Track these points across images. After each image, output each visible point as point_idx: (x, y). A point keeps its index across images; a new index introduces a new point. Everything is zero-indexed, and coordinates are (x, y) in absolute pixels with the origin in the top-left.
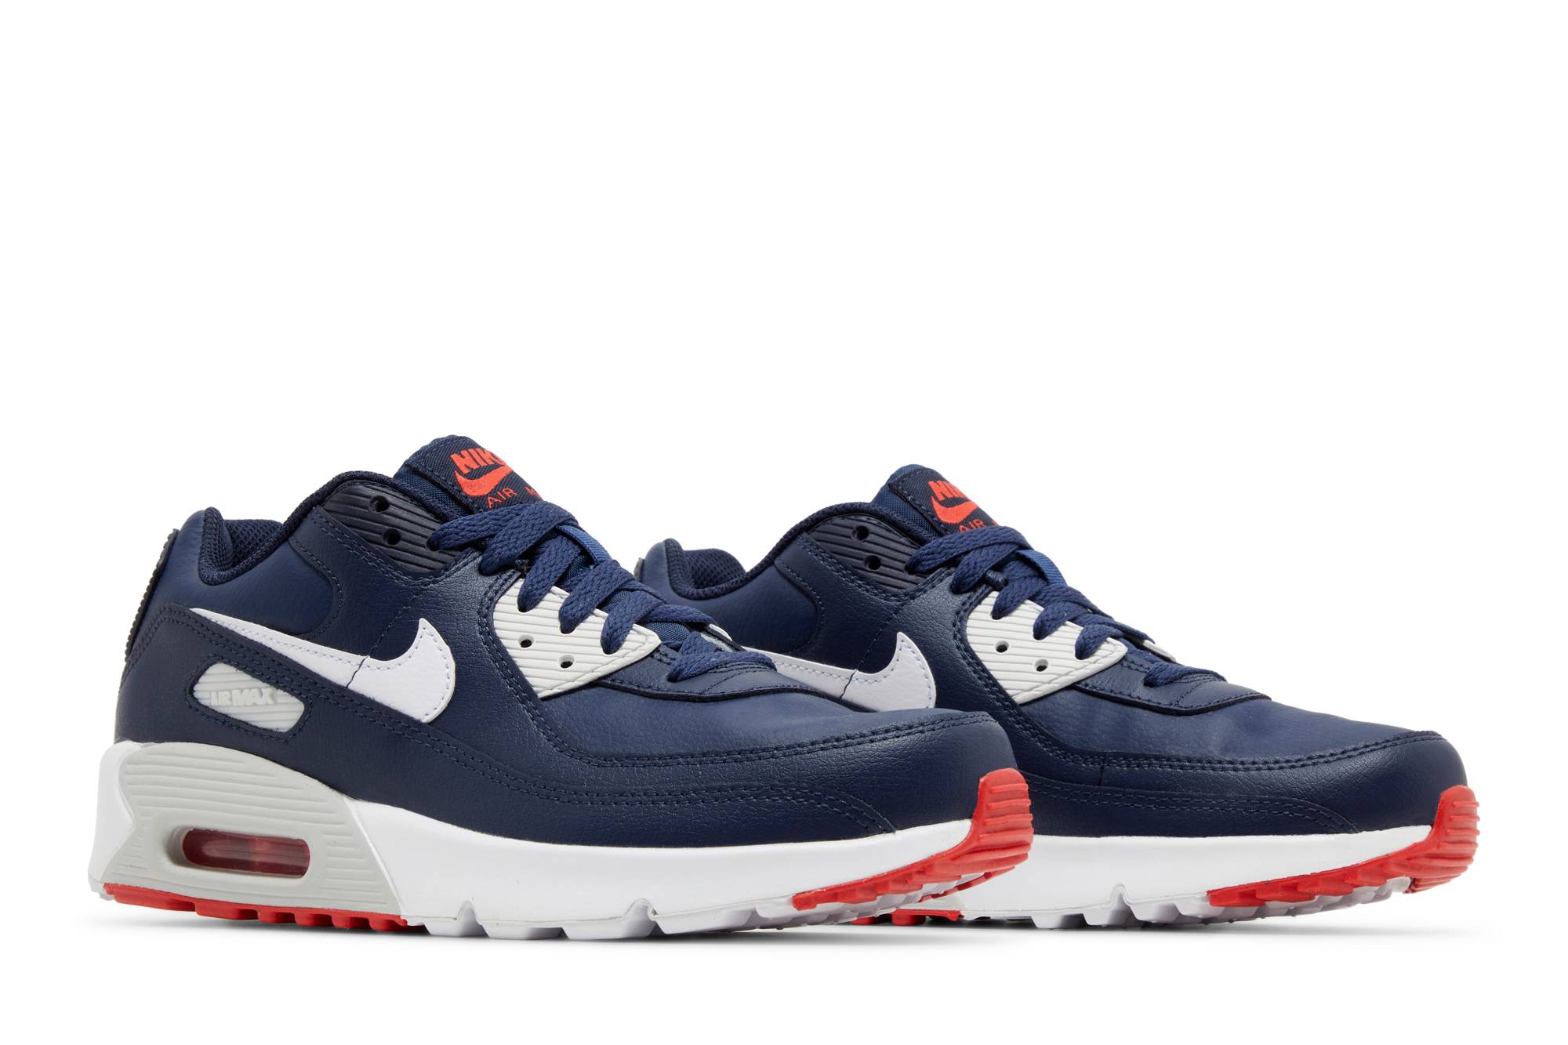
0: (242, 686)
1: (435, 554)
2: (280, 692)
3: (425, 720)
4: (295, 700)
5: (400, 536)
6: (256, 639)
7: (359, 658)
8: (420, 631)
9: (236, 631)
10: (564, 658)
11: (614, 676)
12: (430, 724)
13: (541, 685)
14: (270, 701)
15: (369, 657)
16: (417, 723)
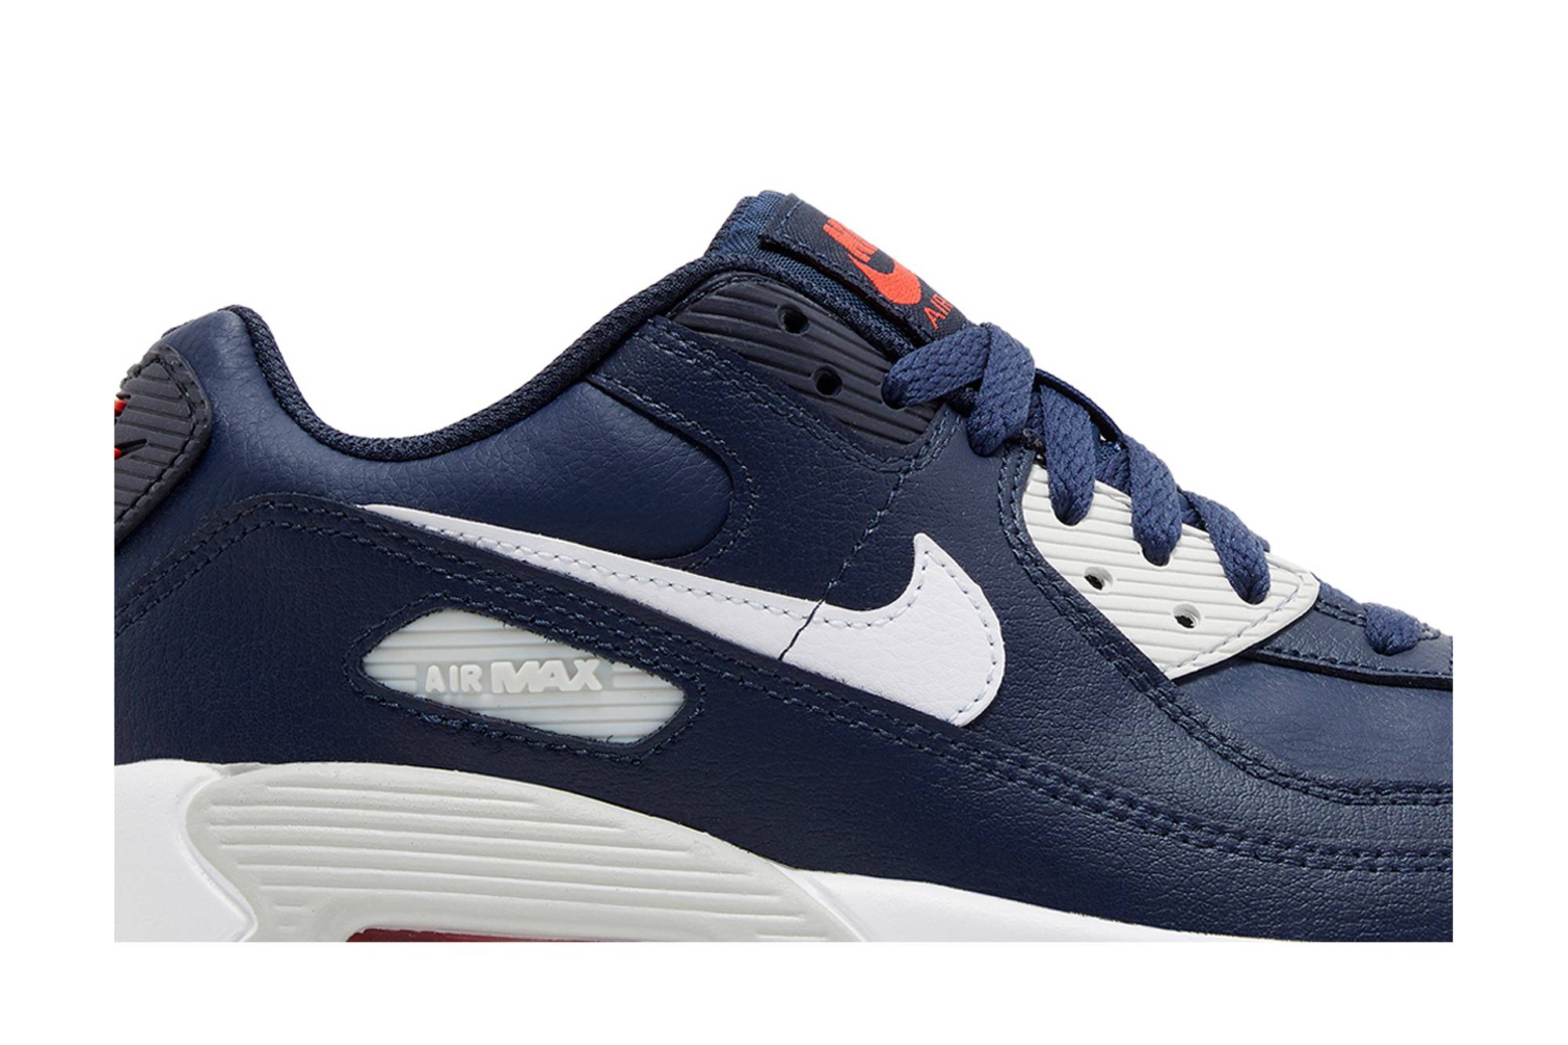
0: (518, 654)
1: (898, 414)
2: (620, 667)
3: (960, 720)
4: (657, 682)
5: (841, 381)
6: (554, 565)
7: (808, 605)
8: (919, 558)
9: (499, 549)
10: (1179, 608)
11: (1276, 644)
12: (971, 726)
13: (1166, 658)
14: (596, 685)
15: (824, 603)
16: (945, 726)
